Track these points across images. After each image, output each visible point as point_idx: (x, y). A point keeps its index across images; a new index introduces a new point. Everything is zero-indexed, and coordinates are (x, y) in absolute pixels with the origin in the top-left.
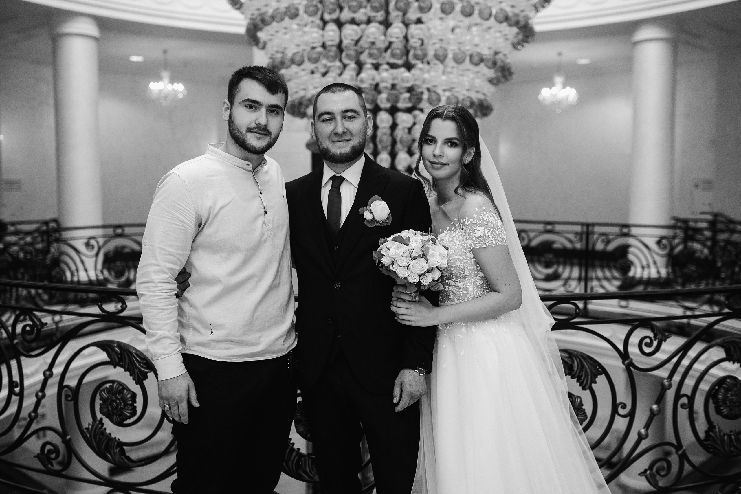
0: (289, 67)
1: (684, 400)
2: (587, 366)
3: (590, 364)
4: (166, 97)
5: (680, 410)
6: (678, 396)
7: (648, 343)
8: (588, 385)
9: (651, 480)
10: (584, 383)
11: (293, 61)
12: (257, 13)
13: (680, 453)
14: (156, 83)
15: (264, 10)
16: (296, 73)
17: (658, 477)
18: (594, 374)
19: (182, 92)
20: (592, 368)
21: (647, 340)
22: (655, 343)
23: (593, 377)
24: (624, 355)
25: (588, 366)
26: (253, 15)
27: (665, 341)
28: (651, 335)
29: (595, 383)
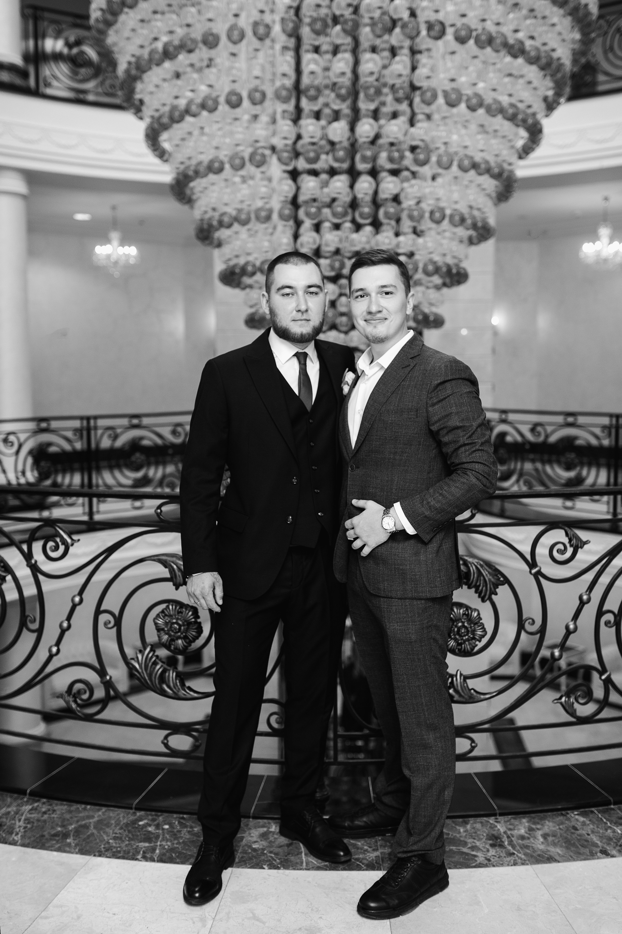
0: (217, 229)
1: (610, 617)
2: (484, 574)
3: (489, 572)
4: (116, 263)
5: (603, 627)
6: (600, 613)
7: (561, 550)
8: (487, 597)
9: (567, 708)
10: (483, 594)
11: (221, 224)
12: (182, 167)
13: (603, 677)
14: (103, 247)
15: (188, 163)
16: (230, 237)
17: (576, 705)
18: (493, 584)
19: (134, 257)
20: (491, 577)
21: (561, 547)
22: (570, 551)
23: (492, 586)
24: (532, 564)
25: (486, 575)
26: (178, 168)
27: (582, 547)
28: (566, 540)
29: (496, 594)
